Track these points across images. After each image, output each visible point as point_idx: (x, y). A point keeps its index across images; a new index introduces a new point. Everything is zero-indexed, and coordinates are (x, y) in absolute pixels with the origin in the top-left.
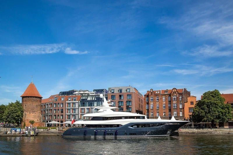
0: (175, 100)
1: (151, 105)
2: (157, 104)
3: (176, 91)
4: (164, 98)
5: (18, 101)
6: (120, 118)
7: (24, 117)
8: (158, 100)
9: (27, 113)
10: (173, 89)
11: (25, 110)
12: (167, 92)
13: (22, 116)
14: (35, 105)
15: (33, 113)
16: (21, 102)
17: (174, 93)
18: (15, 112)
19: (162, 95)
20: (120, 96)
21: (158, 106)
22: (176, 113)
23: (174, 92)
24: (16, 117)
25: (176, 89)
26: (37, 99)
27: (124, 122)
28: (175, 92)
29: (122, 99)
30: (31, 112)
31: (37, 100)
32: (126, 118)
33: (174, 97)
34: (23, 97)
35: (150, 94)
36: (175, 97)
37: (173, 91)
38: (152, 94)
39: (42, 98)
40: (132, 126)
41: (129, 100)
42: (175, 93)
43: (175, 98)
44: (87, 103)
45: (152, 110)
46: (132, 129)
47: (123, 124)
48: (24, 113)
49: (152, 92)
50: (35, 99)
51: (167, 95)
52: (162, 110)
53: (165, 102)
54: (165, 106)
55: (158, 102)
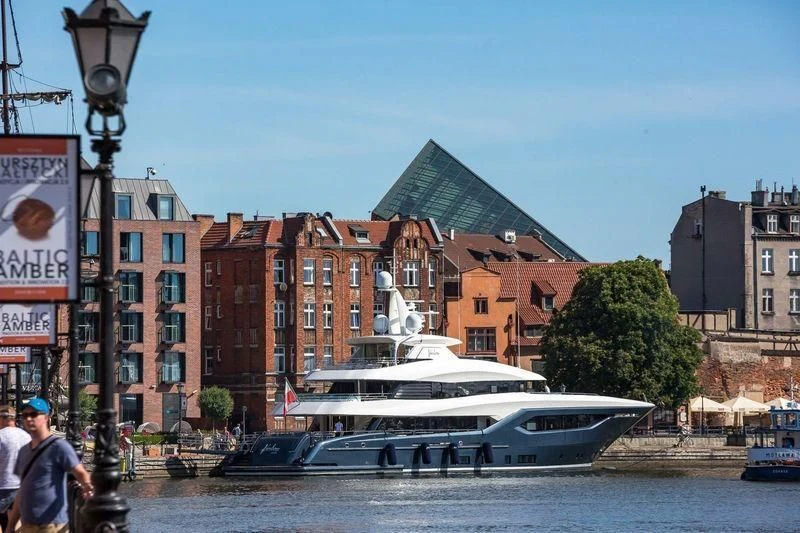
0: (411, 283)
2: (324, 301)
3: (417, 234)
4: (354, 270)
8: (330, 279)
12: (366, 236)
17: (408, 246)
19: (347, 250)
23: (408, 241)
27: (501, 407)
28: (415, 240)
33: (408, 269)
35: (302, 242)
36: (414, 270)
37: (406, 235)
38: (310, 244)
40: (525, 425)
41: (177, 269)
42: (415, 246)
43: (411, 273)
45: (309, 335)
46: (525, 436)
51: (368, 254)
52: (347, 337)
53: (357, 292)
54: (357, 311)
55: (329, 292)
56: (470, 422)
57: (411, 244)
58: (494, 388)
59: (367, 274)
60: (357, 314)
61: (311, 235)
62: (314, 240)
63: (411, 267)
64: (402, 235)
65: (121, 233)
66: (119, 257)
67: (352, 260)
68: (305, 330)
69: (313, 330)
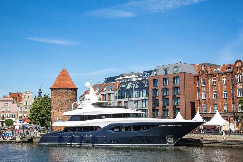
0: (240, 81)
1: (203, 92)
2: (214, 90)
3: (240, 65)
4: (225, 79)
5: (47, 95)
6: (100, 117)
7: (52, 116)
8: (216, 84)
9: (55, 111)
10: (237, 61)
11: (52, 107)
12: (230, 68)
13: (49, 115)
14: (65, 99)
15: (62, 111)
16: (50, 97)
17: (237, 70)
18: (39, 111)
19: (221, 74)
20: (165, 79)
21: (215, 94)
23: (237, 68)
24: (41, 116)
25: (240, 61)
26: (67, 91)
27: (103, 123)
28: (240, 67)
29: (168, 84)
30: (59, 110)
31: (68, 93)
32: (107, 116)
34: (52, 89)
35: (201, 74)
37: (237, 65)
38: (203, 74)
39: (78, 89)
40: (112, 129)
41: (177, 86)
42: (240, 69)
43: (240, 78)
44: (125, 93)
45: (204, 101)
46: (112, 133)
47: (102, 126)
48: (52, 111)
49: (203, 69)
50: (64, 91)
51: (228, 74)
52: (222, 101)
53: (225, 86)
54: (226, 93)
55: (215, 88)
56: (92, 128)
58: (103, 117)
59: (228, 80)
60: (226, 94)
61: (203, 71)
62: (204, 72)
63: (239, 76)
64: (235, 66)
65: (163, 78)
66: (162, 84)
67: (223, 77)
68: (202, 100)
69: (205, 99)
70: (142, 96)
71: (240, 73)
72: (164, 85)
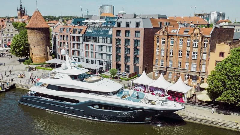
0: (196, 46)
1: (162, 50)
2: (171, 49)
3: (198, 32)
4: (182, 41)
9: (32, 47)
10: (195, 29)
15: (38, 47)
19: (179, 36)
21: (172, 52)
22: (195, 67)
23: (195, 34)
25: (198, 29)
31: (42, 32)
35: (161, 34)
37: (195, 32)
41: (138, 39)
43: (196, 43)
44: (92, 37)
47: (82, 101)
49: (164, 31)
52: (177, 59)
53: (182, 47)
55: (173, 47)
57: (196, 35)
59: (185, 43)
60: (181, 53)
62: (165, 33)
64: (193, 32)
65: (126, 31)
66: (125, 36)
67: (180, 39)
68: (161, 56)
69: (164, 56)
70: (107, 43)
71: (197, 39)
72: (126, 36)
